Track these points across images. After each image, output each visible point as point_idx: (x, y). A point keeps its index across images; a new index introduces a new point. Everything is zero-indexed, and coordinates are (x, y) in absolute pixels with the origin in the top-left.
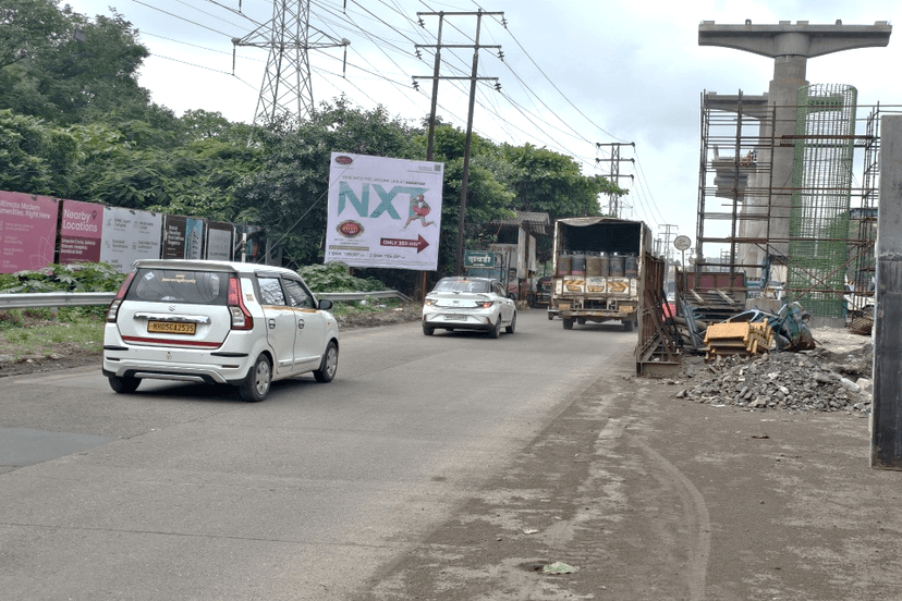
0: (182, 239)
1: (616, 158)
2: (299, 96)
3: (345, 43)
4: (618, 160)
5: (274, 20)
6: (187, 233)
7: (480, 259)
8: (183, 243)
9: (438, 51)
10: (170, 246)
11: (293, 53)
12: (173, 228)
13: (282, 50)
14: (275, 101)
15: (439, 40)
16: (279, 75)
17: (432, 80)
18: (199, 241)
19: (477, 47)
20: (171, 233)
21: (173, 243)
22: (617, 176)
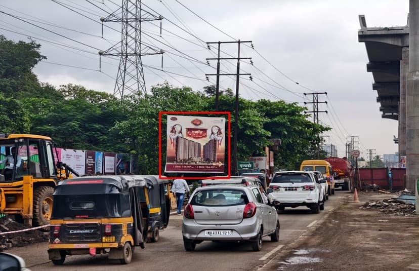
0: (94, 162)
1: (316, 101)
2: (138, 82)
3: (162, 52)
4: (317, 103)
5: (122, 42)
6: (96, 159)
7: (246, 166)
8: (94, 164)
9: (219, 61)
10: (89, 166)
11: (133, 58)
12: (89, 157)
13: (127, 57)
14: (123, 84)
15: (219, 56)
16: (125, 70)
17: (216, 76)
18: (101, 163)
19: (239, 59)
20: (89, 160)
21: (90, 165)
22: (317, 112)
